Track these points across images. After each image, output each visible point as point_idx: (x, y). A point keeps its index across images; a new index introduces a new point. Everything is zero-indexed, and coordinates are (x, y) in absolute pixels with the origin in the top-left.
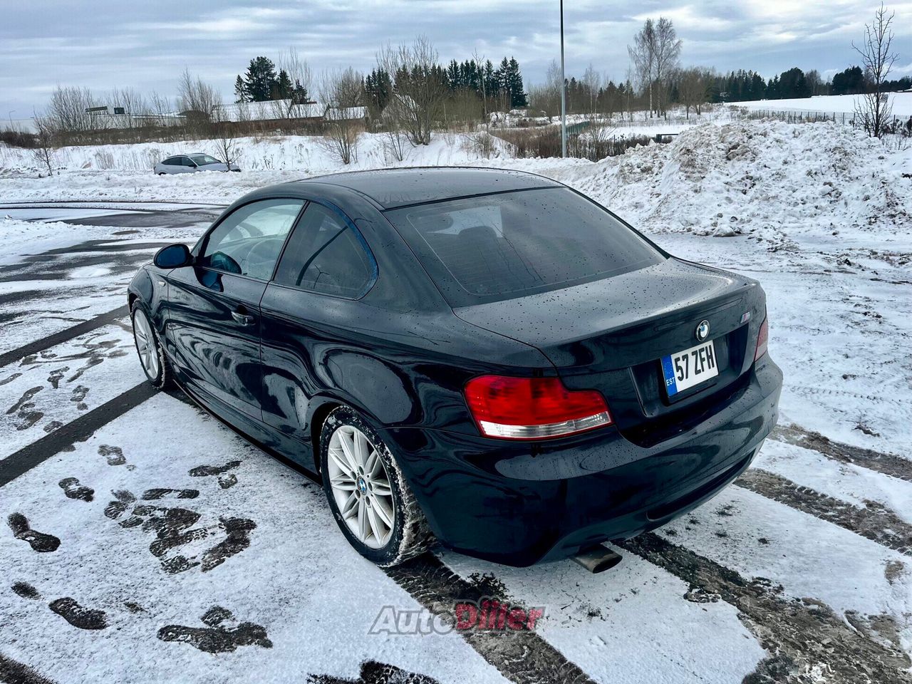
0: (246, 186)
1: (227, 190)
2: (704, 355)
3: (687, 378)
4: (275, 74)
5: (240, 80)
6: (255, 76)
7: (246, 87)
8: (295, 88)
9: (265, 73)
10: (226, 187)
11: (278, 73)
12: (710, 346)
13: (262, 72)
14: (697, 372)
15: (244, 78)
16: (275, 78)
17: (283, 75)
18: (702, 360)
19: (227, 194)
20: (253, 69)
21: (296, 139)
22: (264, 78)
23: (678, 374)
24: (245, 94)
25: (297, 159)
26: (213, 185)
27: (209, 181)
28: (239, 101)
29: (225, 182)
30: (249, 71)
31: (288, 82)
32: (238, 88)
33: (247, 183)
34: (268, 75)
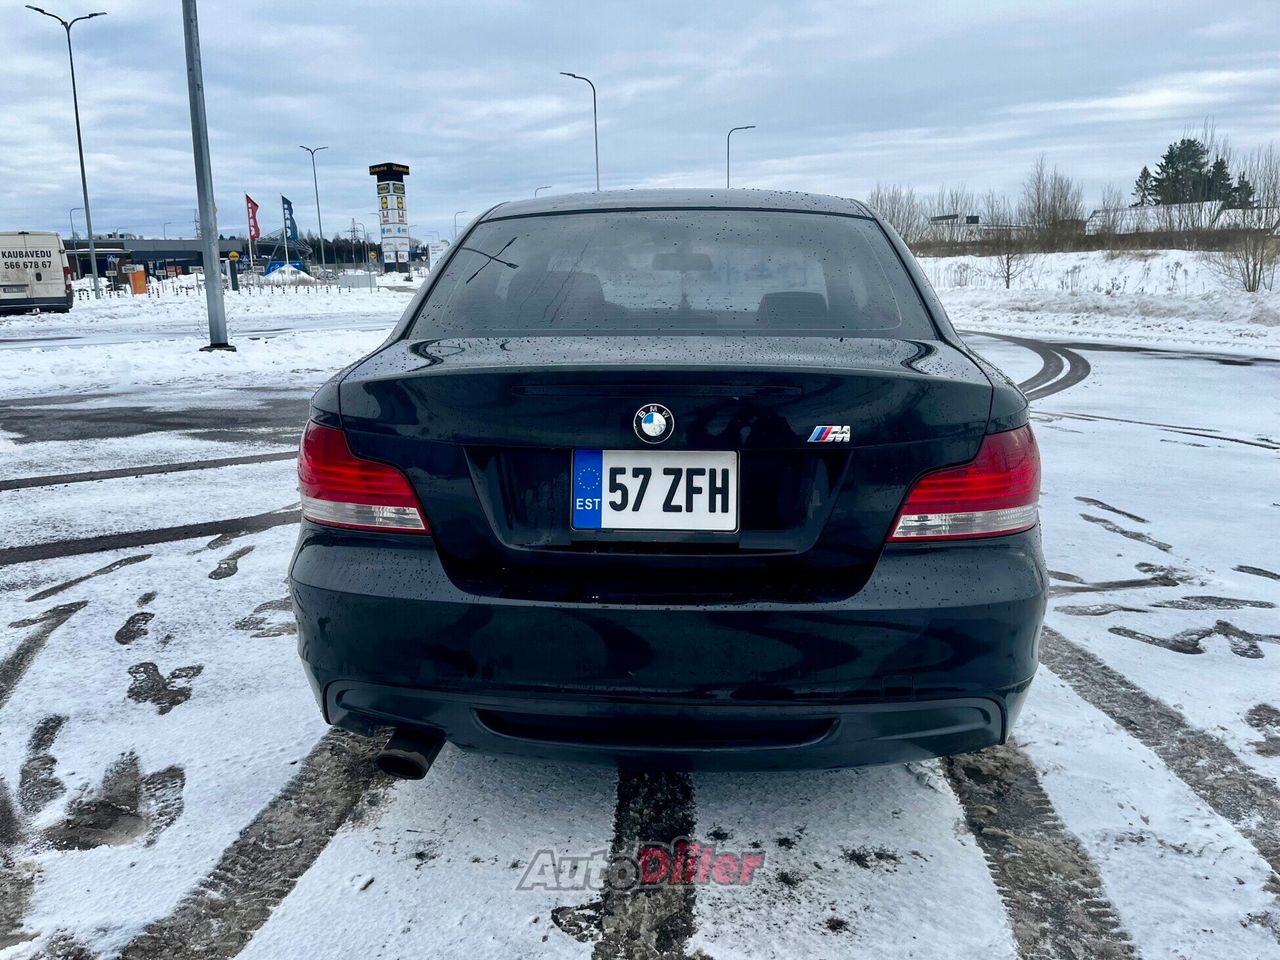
0: (1014, 309)
1: (986, 313)
2: (701, 482)
3: (636, 508)
4: (1206, 163)
5: (1145, 174)
6: (1172, 168)
7: (1154, 183)
8: (1235, 184)
9: (1189, 163)
10: (989, 309)
11: (1211, 163)
12: (725, 473)
13: (1185, 161)
14: (668, 507)
15: (1154, 170)
16: (1205, 169)
17: (1220, 166)
18: (692, 491)
19: (984, 319)
20: (1171, 158)
21: (1175, 255)
22: (1186, 170)
23: (608, 497)
24: (1149, 194)
25: (1168, 285)
26: (972, 306)
27: (970, 299)
28: (1136, 205)
29: (987, 302)
30: (1163, 161)
31: (1226, 177)
32: (1139, 186)
33: (1018, 304)
34: (1193, 165)
